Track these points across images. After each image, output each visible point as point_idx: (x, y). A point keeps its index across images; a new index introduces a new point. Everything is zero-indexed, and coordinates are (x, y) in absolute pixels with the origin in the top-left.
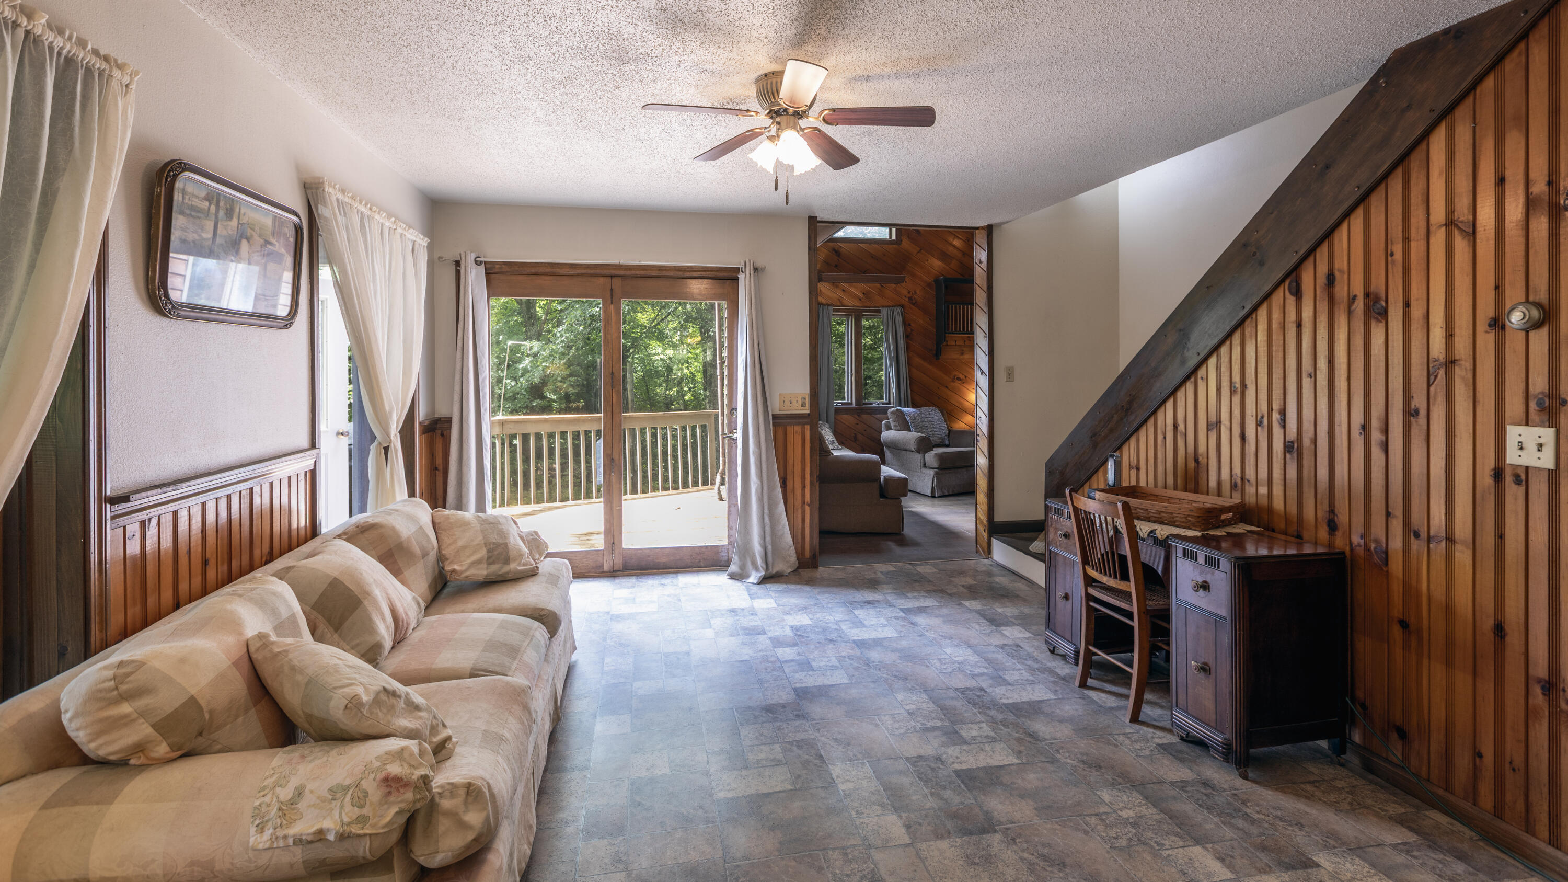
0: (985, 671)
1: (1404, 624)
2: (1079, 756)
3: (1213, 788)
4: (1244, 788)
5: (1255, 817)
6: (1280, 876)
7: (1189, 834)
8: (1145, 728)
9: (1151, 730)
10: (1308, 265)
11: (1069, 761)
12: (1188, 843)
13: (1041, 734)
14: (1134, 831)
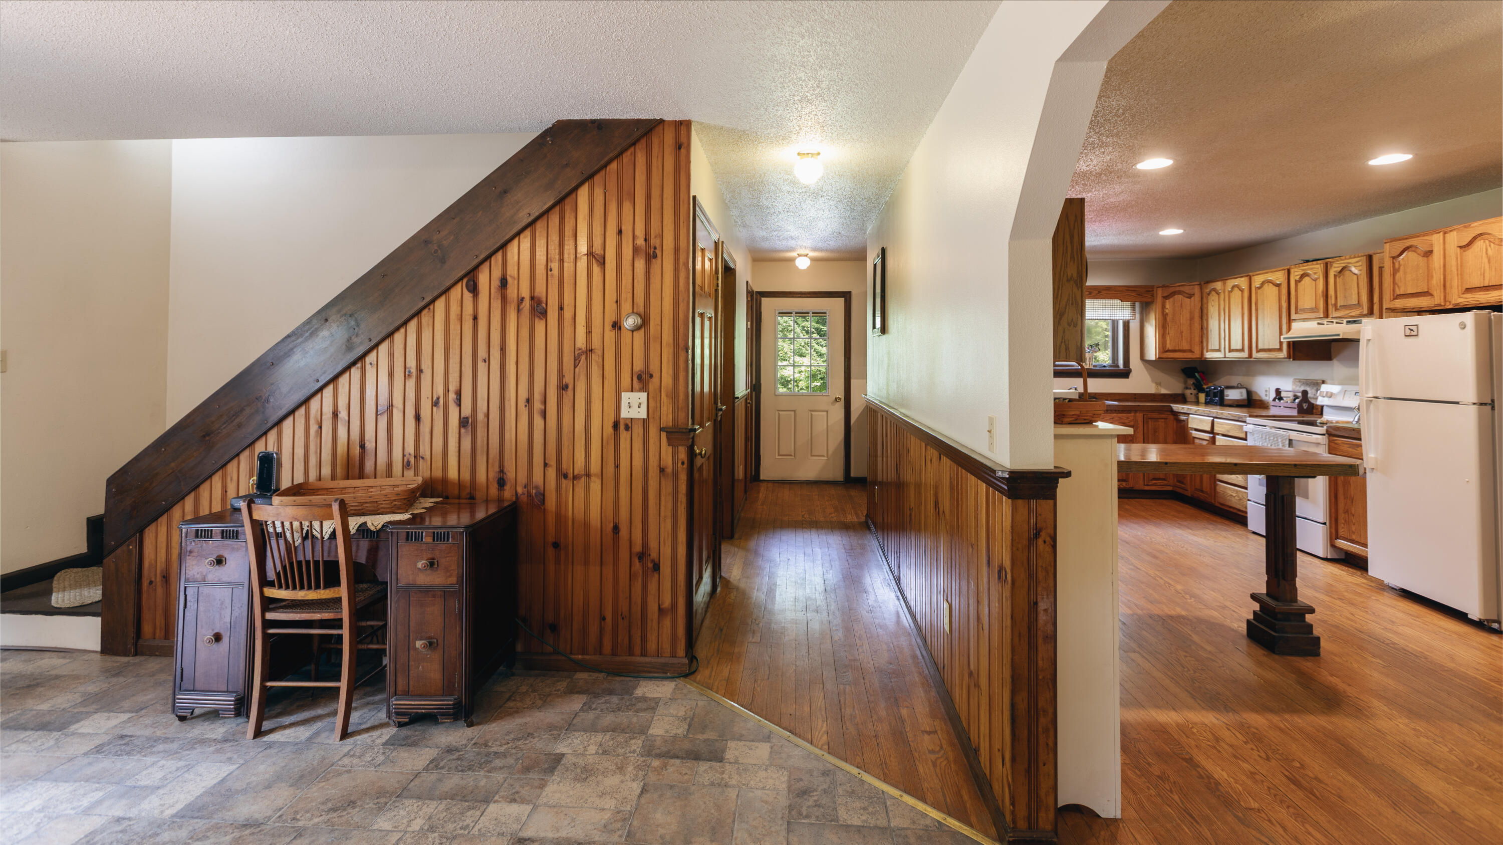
0: (101, 794)
1: (556, 545)
2: (322, 807)
3: (457, 750)
4: (476, 734)
5: (503, 751)
6: (553, 780)
7: (476, 801)
8: (359, 737)
9: (365, 736)
10: (485, 268)
11: (316, 820)
12: (482, 809)
13: (257, 816)
14: (436, 834)
